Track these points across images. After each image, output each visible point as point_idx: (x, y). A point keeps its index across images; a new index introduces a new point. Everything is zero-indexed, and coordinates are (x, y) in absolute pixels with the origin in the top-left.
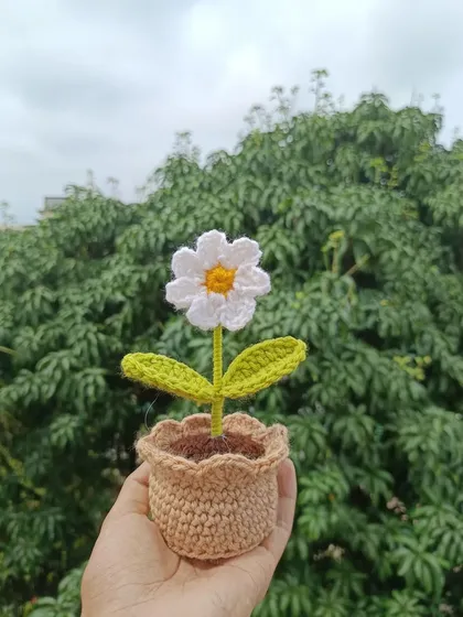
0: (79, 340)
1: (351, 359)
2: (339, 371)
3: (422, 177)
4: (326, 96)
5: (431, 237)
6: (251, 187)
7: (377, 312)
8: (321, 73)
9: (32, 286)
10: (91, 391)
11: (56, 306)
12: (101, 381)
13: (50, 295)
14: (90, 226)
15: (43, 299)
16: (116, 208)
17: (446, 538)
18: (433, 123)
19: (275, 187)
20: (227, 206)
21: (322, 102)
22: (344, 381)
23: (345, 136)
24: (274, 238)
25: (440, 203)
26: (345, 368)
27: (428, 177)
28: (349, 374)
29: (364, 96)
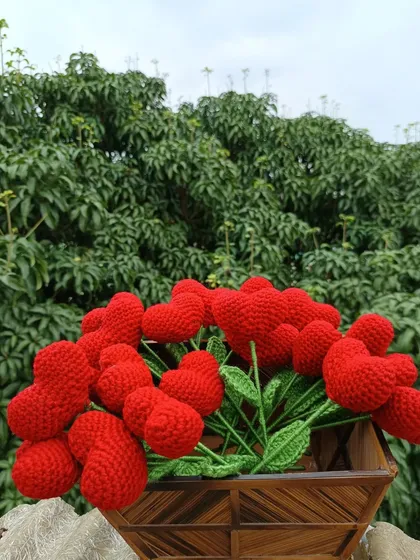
2: (20, 339)
5: (153, 191)
22: (26, 348)
26: (29, 334)
27: (144, 135)
28: (32, 340)
29: (74, 55)
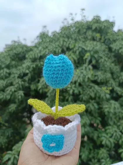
0: (16, 83)
1: (91, 88)
3: (109, 40)
4: (84, 16)
6: (64, 41)
7: (97, 76)
8: (83, 10)
9: (3, 68)
10: (20, 97)
11: (10, 74)
12: (23, 94)
13: (8, 71)
14: (19, 52)
15: (6, 72)
16: (26, 47)
17: (114, 134)
18: (112, 24)
19: (70, 41)
20: (57, 46)
21: (83, 18)
23: (89, 28)
24: (70, 55)
25: (114, 46)
